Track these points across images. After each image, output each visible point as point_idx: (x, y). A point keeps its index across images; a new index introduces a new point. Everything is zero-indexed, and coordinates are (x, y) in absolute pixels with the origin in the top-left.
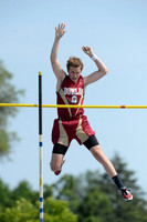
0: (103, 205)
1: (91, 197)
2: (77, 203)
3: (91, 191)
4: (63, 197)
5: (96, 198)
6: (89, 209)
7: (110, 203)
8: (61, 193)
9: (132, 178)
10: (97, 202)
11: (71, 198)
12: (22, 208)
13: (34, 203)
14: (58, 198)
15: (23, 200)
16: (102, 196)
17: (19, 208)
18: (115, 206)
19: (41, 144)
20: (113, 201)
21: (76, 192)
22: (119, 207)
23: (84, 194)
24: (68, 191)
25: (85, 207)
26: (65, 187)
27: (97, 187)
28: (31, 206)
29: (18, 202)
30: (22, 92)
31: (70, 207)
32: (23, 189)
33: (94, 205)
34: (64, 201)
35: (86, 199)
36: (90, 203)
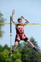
0: (28, 51)
1: (25, 49)
2: (21, 51)
3: (25, 47)
4: (17, 49)
5: (26, 49)
6: (24, 52)
7: (30, 50)
8: (16, 48)
9: (36, 43)
10: (26, 50)
11: (19, 49)
12: (6, 52)
13: (9, 50)
14: (16, 49)
15: (6, 50)
16: (28, 49)
17: (5, 52)
18: (32, 51)
19: (11, 36)
20: (31, 50)
21: (21, 47)
22: (33, 52)
23: (23, 48)
24: (19, 47)
25: (23, 51)
26: (18, 46)
27: (26, 46)
28: (8, 51)
29: (5, 50)
30: (6, 20)
31: (19, 52)
32: (6, 46)
33: (26, 51)
34: (17, 50)
35: (24, 49)
36: (24, 51)
